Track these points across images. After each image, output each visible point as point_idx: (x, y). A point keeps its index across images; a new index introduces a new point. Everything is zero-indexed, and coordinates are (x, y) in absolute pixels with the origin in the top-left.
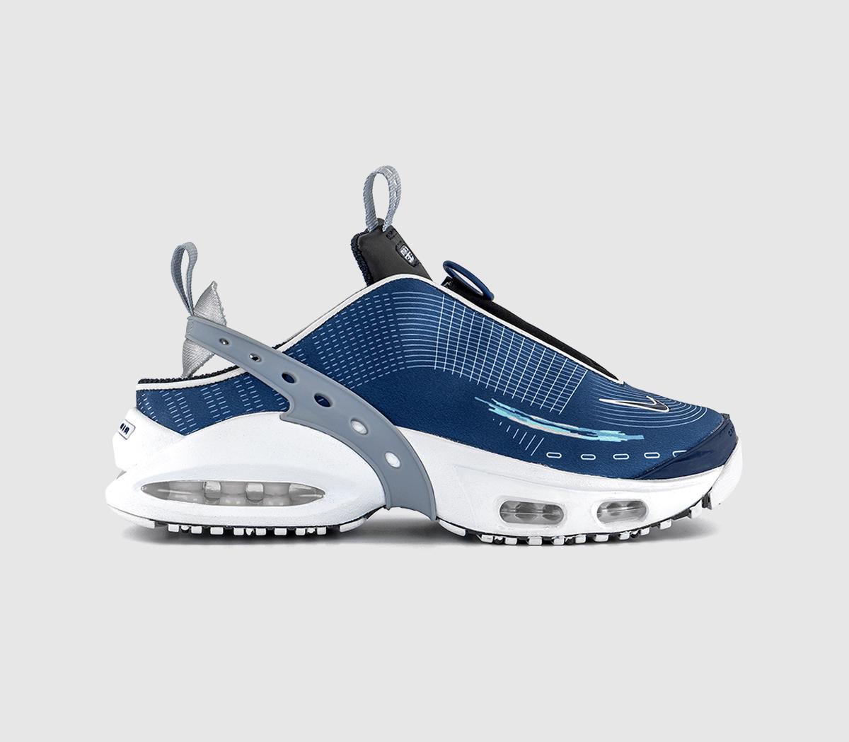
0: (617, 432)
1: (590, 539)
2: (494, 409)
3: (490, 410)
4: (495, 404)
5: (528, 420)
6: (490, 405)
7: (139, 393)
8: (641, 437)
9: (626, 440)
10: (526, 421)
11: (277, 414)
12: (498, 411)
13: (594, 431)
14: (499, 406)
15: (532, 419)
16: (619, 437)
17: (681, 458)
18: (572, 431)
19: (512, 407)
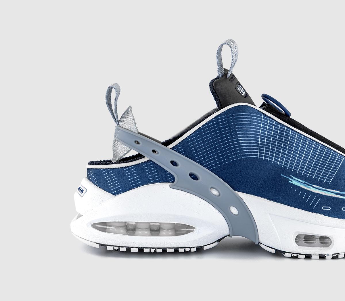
2: (292, 181)
3: (290, 182)
4: (292, 178)
6: (290, 179)
7: (89, 170)
10: (310, 188)
11: (168, 184)
12: (294, 182)
14: (294, 179)
15: (313, 187)
18: (337, 194)
19: (302, 180)
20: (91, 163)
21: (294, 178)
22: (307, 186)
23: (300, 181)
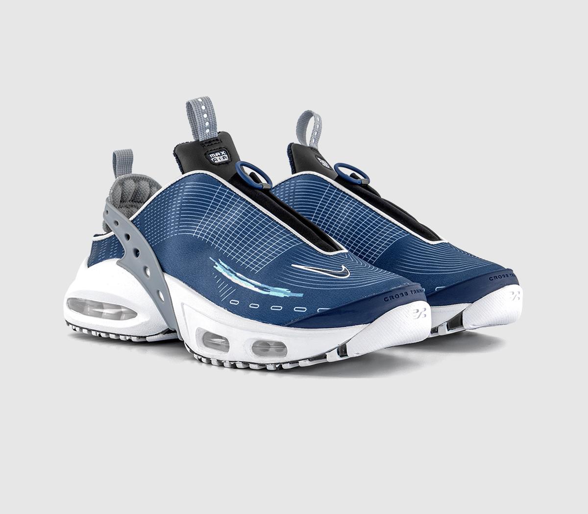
0: (285, 290)
1: (247, 366)
2: (217, 266)
3: (215, 267)
4: (219, 263)
5: (233, 275)
6: (216, 263)
8: (301, 295)
9: (288, 296)
10: (231, 276)
11: (116, 260)
12: (219, 268)
13: (270, 288)
14: (221, 264)
15: (236, 275)
16: (285, 293)
17: (323, 314)
18: (256, 286)
19: (228, 265)
20: (96, 236)
21: (221, 262)
22: (230, 274)
23: (226, 266)
